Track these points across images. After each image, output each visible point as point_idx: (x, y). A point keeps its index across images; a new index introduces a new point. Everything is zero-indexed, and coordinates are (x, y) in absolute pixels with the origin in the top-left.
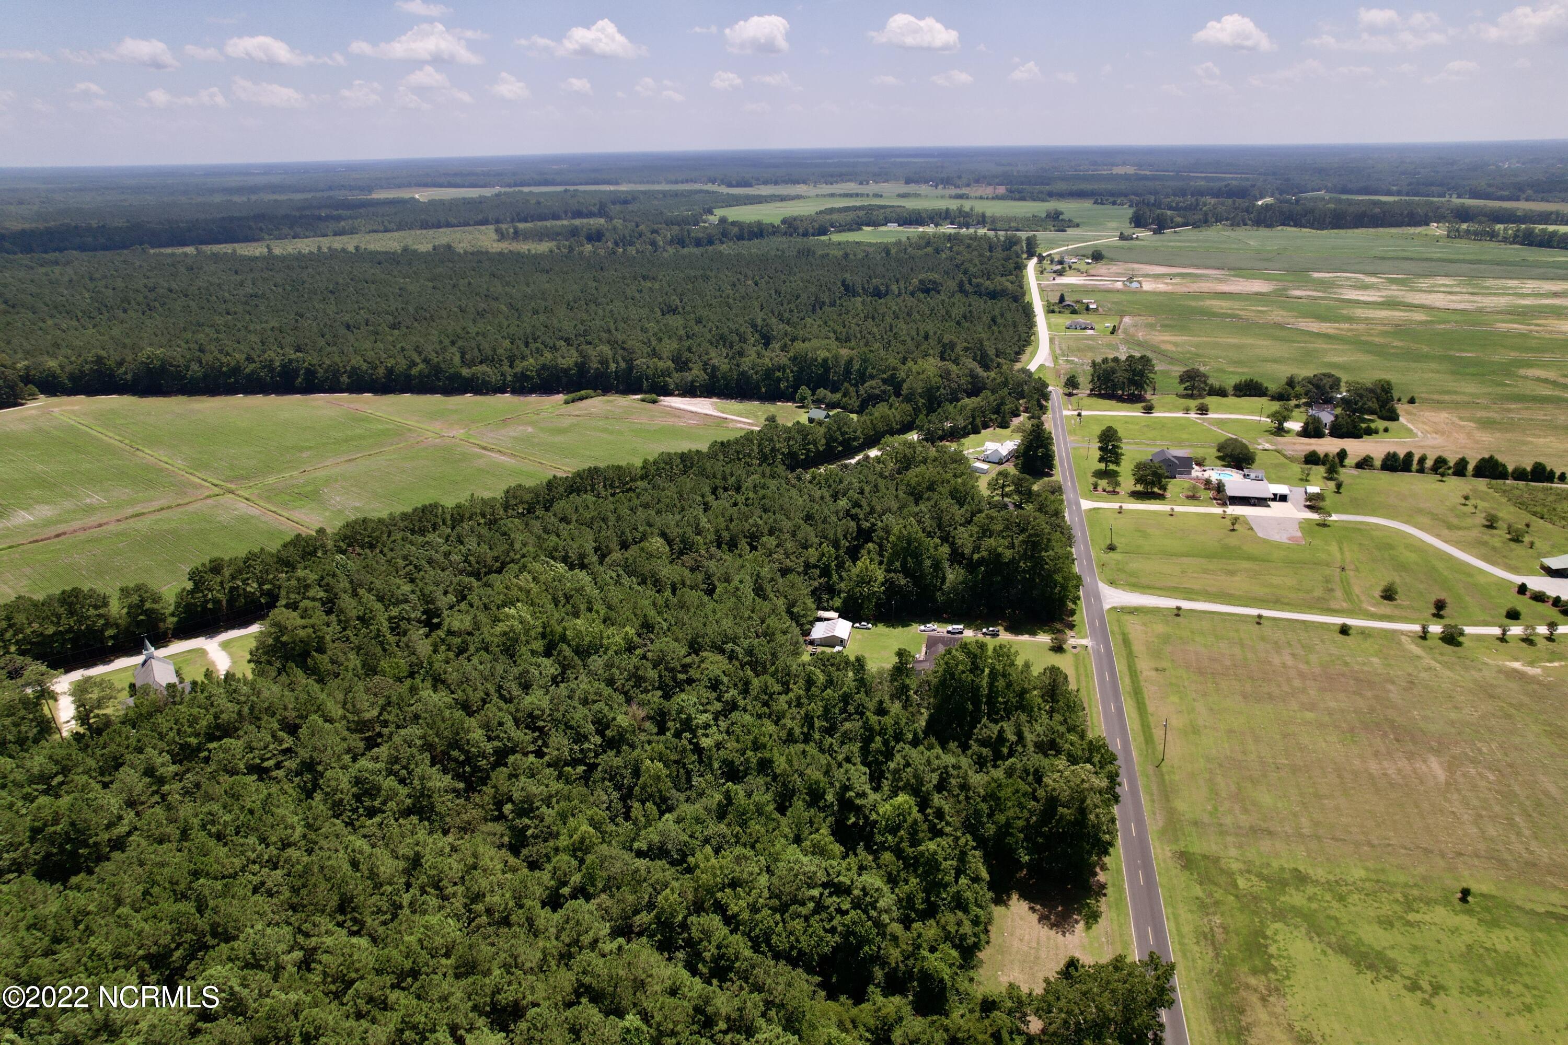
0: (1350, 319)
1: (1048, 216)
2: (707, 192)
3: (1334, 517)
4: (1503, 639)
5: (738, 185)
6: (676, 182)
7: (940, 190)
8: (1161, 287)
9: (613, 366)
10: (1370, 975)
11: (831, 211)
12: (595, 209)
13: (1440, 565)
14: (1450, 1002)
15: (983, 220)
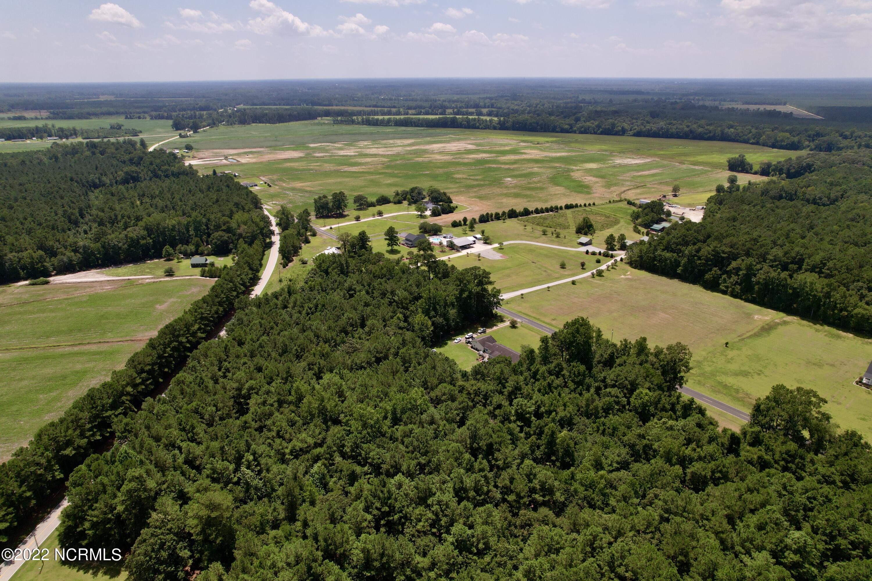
0: (360, 164)
1: (112, 127)
3: (505, 243)
4: (609, 269)
8: (251, 160)
13: (556, 252)
15: (74, 133)
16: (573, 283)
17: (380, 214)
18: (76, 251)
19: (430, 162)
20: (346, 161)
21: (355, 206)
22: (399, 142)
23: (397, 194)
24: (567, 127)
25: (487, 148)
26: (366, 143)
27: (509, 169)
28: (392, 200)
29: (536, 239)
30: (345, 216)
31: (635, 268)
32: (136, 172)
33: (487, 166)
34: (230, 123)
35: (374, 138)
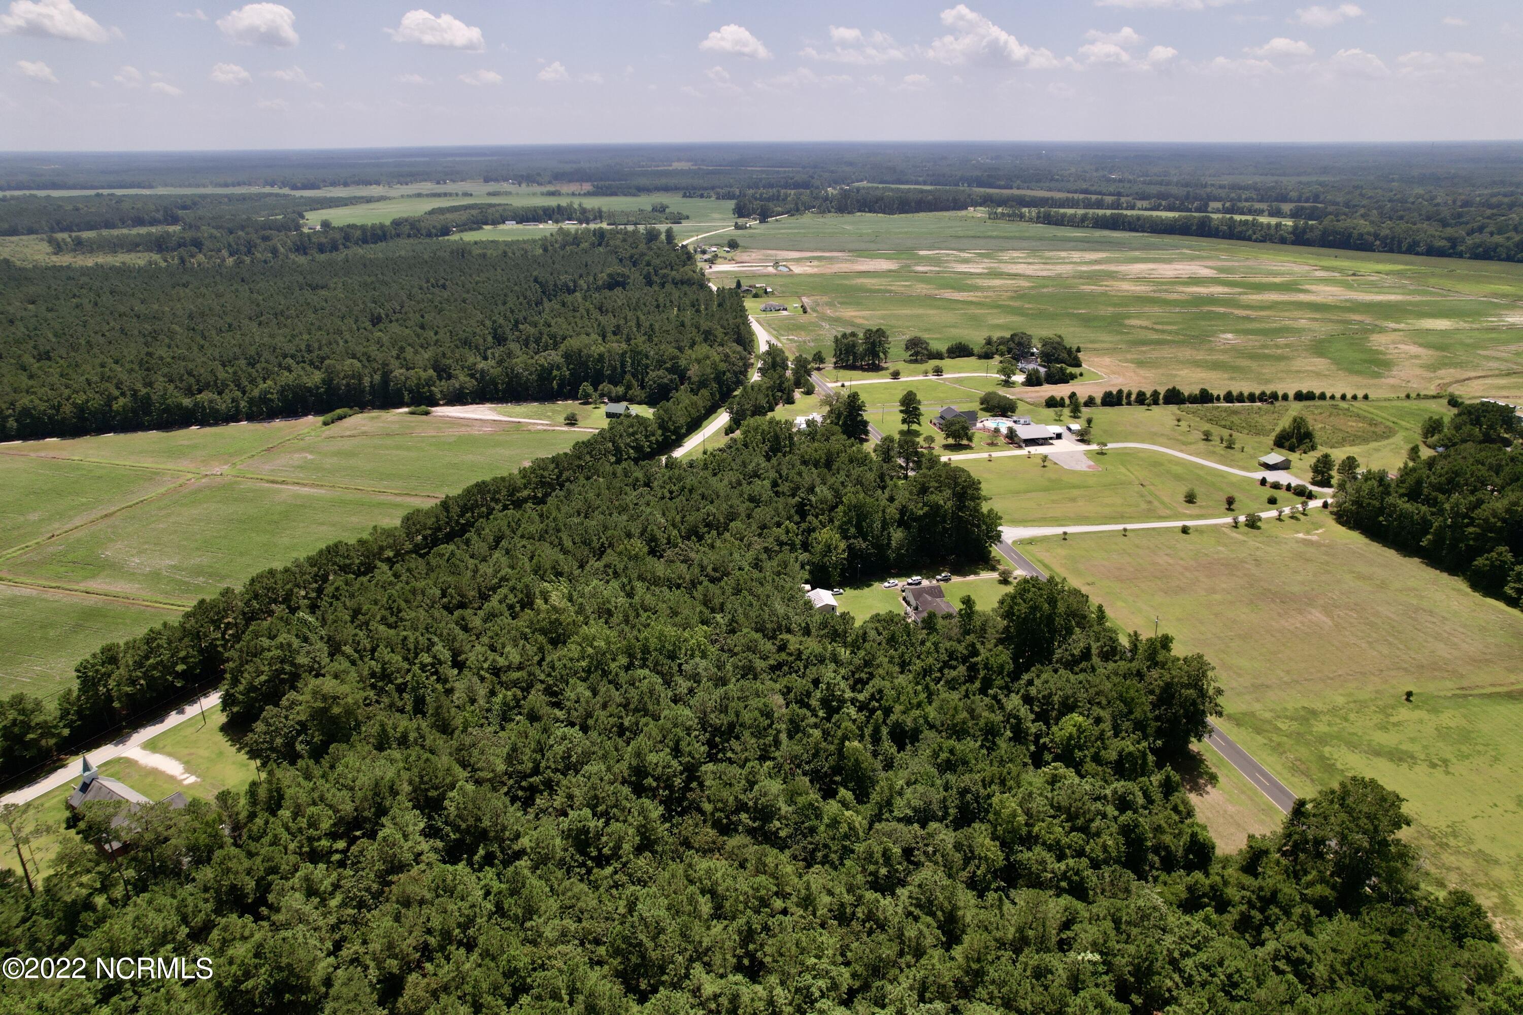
0: (976, 288)
1: (654, 210)
2: (277, 195)
3: (1110, 446)
4: (1279, 519)
5: (305, 187)
6: (226, 185)
7: (524, 188)
8: (809, 270)
9: (366, 381)
10: (1405, 765)
11: (441, 211)
12: (159, 216)
13: (1202, 473)
14: (1457, 767)
15: (599, 215)
16: (1185, 530)
17: (938, 371)
18: (472, 376)
19: (1104, 294)
20: (960, 282)
21: (907, 355)
22: (1076, 256)
23: (989, 342)
24: (1443, 243)
25: (1237, 277)
26: (1016, 254)
27: (1247, 318)
28: (976, 351)
29: (1183, 444)
30: (883, 369)
31: (1343, 524)
32: (623, 275)
33: (1206, 309)
34: (823, 211)
35: (1035, 247)
